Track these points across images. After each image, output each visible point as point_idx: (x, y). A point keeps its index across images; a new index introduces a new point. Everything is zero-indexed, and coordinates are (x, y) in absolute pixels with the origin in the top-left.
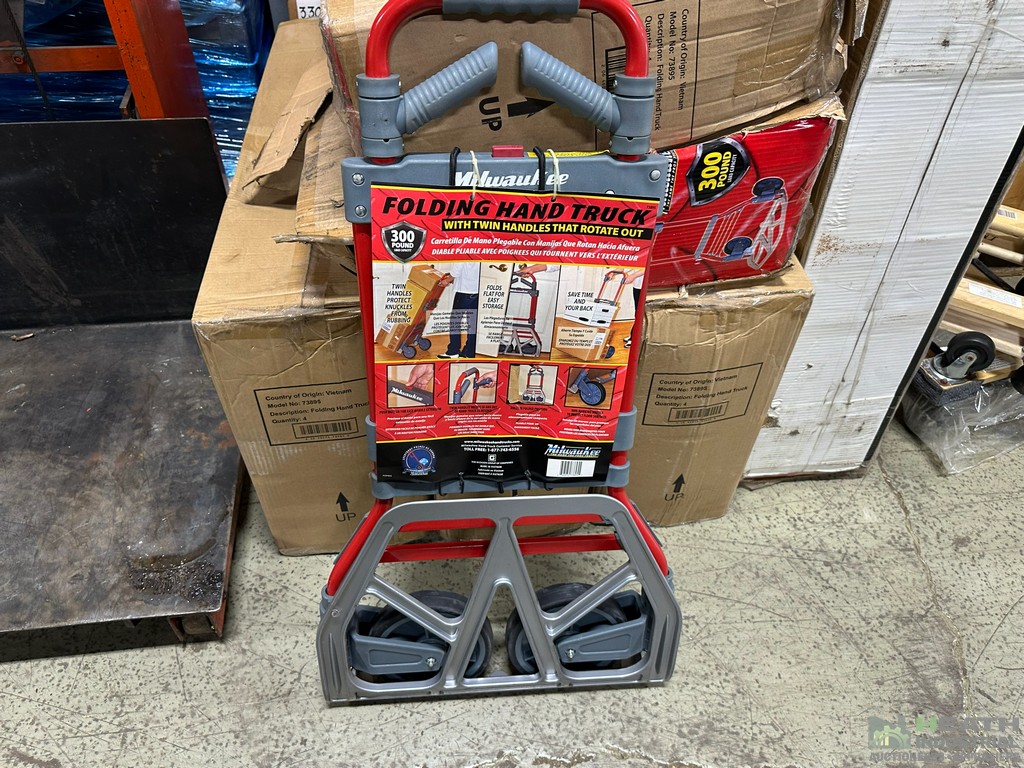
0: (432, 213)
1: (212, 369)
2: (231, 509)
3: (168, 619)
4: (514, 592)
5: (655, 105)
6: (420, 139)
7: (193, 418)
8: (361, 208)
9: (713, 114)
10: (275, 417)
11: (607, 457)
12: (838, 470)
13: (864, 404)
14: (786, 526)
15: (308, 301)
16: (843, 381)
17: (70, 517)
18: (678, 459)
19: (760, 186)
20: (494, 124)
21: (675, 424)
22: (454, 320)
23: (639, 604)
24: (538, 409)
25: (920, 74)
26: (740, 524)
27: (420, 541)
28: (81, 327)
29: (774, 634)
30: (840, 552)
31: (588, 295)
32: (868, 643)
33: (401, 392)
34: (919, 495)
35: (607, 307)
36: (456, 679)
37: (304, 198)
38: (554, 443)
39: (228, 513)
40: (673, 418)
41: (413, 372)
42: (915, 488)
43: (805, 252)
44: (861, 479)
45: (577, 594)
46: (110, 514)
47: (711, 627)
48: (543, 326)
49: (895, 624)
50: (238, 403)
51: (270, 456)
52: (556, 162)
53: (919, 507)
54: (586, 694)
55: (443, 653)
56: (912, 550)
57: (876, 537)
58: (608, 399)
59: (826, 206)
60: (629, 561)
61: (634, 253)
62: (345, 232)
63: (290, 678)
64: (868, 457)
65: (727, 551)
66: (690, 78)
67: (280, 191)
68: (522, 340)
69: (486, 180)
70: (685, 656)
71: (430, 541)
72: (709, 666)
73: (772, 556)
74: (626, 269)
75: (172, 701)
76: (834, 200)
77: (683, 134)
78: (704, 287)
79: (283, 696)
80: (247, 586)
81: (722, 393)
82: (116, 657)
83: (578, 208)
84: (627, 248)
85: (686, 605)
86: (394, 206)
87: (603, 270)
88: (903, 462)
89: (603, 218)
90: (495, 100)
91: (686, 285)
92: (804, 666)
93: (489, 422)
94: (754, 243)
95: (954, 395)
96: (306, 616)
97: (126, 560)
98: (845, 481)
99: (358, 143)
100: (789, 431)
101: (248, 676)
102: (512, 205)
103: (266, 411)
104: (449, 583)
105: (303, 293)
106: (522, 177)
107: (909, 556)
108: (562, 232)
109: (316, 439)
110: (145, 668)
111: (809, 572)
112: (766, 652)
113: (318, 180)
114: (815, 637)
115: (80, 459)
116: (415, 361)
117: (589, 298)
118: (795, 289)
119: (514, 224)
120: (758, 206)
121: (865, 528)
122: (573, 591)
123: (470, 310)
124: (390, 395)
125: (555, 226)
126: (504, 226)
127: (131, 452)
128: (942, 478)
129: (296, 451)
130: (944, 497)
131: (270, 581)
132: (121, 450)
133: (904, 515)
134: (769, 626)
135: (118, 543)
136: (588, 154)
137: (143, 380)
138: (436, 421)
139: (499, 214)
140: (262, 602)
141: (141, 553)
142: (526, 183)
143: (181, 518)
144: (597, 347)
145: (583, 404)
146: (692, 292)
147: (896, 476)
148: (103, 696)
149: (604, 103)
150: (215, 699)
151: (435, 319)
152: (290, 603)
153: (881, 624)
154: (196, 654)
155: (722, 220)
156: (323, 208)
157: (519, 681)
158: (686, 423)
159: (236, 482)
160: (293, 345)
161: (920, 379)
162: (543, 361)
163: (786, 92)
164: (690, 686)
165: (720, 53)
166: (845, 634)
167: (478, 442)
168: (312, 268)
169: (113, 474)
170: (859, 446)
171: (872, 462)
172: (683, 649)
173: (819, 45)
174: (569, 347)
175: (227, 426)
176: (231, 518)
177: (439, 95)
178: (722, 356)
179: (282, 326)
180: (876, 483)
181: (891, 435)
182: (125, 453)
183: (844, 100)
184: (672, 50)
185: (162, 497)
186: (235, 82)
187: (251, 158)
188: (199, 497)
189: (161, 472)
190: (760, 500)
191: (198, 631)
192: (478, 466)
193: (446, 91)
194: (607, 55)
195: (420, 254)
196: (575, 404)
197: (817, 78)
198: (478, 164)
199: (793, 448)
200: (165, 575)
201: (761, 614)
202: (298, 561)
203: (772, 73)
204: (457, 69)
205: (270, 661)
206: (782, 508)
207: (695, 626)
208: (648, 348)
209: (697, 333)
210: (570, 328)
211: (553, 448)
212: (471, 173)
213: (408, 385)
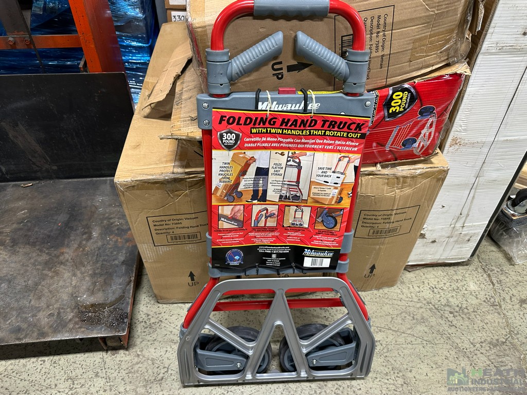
0: (245, 124)
1: (124, 206)
2: (133, 279)
3: (98, 338)
4: (285, 331)
5: (367, 66)
6: (239, 84)
7: (114, 229)
8: (207, 121)
9: (398, 72)
10: (157, 231)
11: (337, 256)
12: (456, 261)
13: (472, 227)
14: (429, 292)
15: (176, 170)
16: (461, 214)
17: (48, 282)
18: (373, 256)
19: (423, 110)
20: (280, 77)
21: (372, 237)
22: (255, 182)
23: (352, 335)
24: (299, 230)
25: (509, 50)
26: (404, 290)
28: (57, 181)
29: (424, 351)
30: (458, 306)
31: (329, 169)
32: (475, 357)
33: (226, 220)
34: (500, 276)
35: (339, 175)
36: (252, 374)
37: (176, 115)
38: (308, 248)
39: (131, 281)
40: (371, 234)
41: (232, 209)
42: (497, 271)
43: (443, 146)
44: (468, 266)
45: (319, 330)
46: (69, 280)
47: (389, 347)
48: (304, 185)
49: (489, 347)
50: (138, 224)
51: (154, 251)
52: (314, 97)
53: (500, 282)
54: (322, 383)
55: (245, 360)
56: (497, 305)
57: (477, 298)
58: (338, 225)
59: (456, 121)
60: (348, 313)
61: (355, 146)
62: (197, 134)
63: (163, 371)
64: (473, 255)
65: (397, 305)
66: (387, 52)
67: (162, 111)
68: (292, 193)
69: (275, 106)
70: (376, 363)
72: (389, 368)
73: (421, 308)
74: (350, 155)
75: (100, 382)
76: (460, 118)
77: (382, 82)
78: (390, 164)
79: (159, 380)
80: (141, 320)
81: (398, 221)
82: (71, 357)
83: (325, 121)
84: (351, 144)
85: (376, 334)
86: (224, 120)
87: (337, 156)
88: (490, 257)
89: (339, 127)
90: (281, 63)
91: (380, 163)
92: (440, 369)
93: (273, 237)
94: (417, 141)
95: (519, 222)
96: (172, 337)
97: (77, 306)
98: (460, 267)
99: (205, 85)
100: (431, 241)
101: (140, 369)
102: (289, 120)
103: (153, 228)
104: (248, 320)
105: (174, 166)
106: (294, 105)
107: (496, 309)
108: (315, 135)
109: (179, 243)
110: (86, 363)
111: (441, 317)
112: (419, 361)
113: (183, 106)
114: (446, 353)
115: (55, 251)
116: (234, 204)
117: (329, 170)
118: (438, 166)
119: (290, 130)
120: (421, 121)
121: (471, 293)
122: (316, 328)
123: (264, 177)
124: (220, 222)
125: (312, 131)
126: (284, 131)
127: (81, 247)
128: (512, 266)
129: (168, 249)
130: (513, 277)
131: (153, 317)
132: (76, 246)
133: (492, 286)
134: (421, 347)
135: (73, 296)
136: (329, 92)
137: (88, 209)
138: (244, 236)
139: (281, 125)
140: (148, 329)
141: (85, 302)
142: (297, 108)
143: (107, 283)
144: (333, 197)
145: (324, 228)
146: (383, 167)
147: (487, 265)
148: (63, 379)
149: (341, 65)
150: (122, 381)
151: (245, 181)
152: (163, 329)
153: (482, 346)
154: (113, 357)
155: (401, 129)
156: (186, 121)
157: (286, 375)
158: (378, 237)
159: (136, 264)
160: (168, 193)
161: (501, 214)
162: (303, 204)
163: (438, 60)
164: (378, 379)
165: (404, 38)
166: (461, 352)
167: (267, 247)
168: (178, 152)
169: (71, 259)
170: (468, 249)
171: (474, 257)
172: (374, 358)
173: (457, 34)
174: (319, 197)
175: (132, 234)
176: (133, 283)
177: (251, 60)
178: (399, 202)
179: (162, 183)
180: (476, 269)
181: (484, 243)
182: (78, 248)
183: (469, 64)
184: (377, 36)
185: (97, 271)
186: (139, 53)
187: (147, 93)
188: (116, 272)
189: (96, 258)
190: (414, 277)
191: (114, 344)
192: (266, 260)
193: (254, 58)
194: (342, 39)
195: (238, 146)
196: (320, 228)
197: (455, 52)
198: (271, 98)
199: (433, 250)
200: (97, 314)
201: (416, 340)
202: (168, 306)
203: (431, 49)
204: (261, 46)
205: (152, 360)
206: (426, 282)
207: (380, 345)
208: (358, 197)
209: (385, 189)
210: (319, 187)
211: (307, 251)
212: (267, 103)
213: (229, 216)
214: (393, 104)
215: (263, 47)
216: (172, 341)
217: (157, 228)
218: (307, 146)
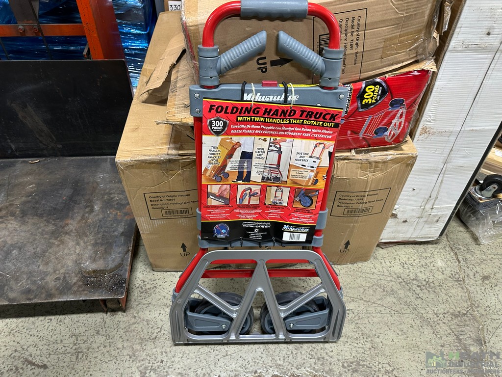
0: (232, 113)
1: (124, 183)
2: (131, 248)
3: (99, 300)
4: (265, 297)
5: (342, 63)
6: (227, 76)
7: (114, 204)
8: (198, 109)
9: (371, 67)
10: (153, 206)
11: (313, 232)
12: (426, 240)
13: (440, 209)
14: (399, 267)
15: (171, 152)
16: (430, 197)
17: (55, 249)
18: (347, 233)
19: (393, 102)
20: (264, 70)
21: (346, 216)
22: (241, 164)
23: (326, 303)
24: (279, 208)
25: (474, 48)
26: (377, 265)
27: (220, 267)
28: (61, 158)
29: (391, 320)
31: (306, 154)
32: (437, 326)
33: (214, 198)
34: (466, 254)
35: (315, 160)
36: (236, 335)
37: (171, 102)
38: (287, 224)
39: (129, 250)
40: (345, 213)
41: (220, 188)
42: (464, 250)
43: (414, 134)
44: (437, 245)
45: (295, 297)
46: (73, 249)
47: (360, 315)
48: (283, 168)
49: (451, 317)
50: (136, 199)
51: (150, 224)
52: (293, 89)
53: (465, 260)
54: (298, 345)
55: (230, 322)
56: (461, 281)
57: (443, 274)
58: (314, 205)
59: (425, 112)
60: (321, 283)
61: (330, 134)
62: (190, 120)
63: (156, 331)
64: (441, 234)
65: (369, 278)
66: (360, 49)
67: (159, 97)
68: (273, 175)
69: (258, 98)
70: (347, 329)
72: (359, 334)
73: (391, 281)
74: (325, 142)
75: (100, 339)
76: (429, 109)
77: (356, 77)
78: (363, 150)
79: (153, 339)
80: (137, 285)
81: (370, 202)
82: (74, 317)
83: (303, 112)
84: (326, 132)
85: (348, 303)
86: (214, 109)
87: (314, 142)
88: (458, 237)
89: (315, 117)
90: (264, 58)
91: (355, 149)
92: (405, 336)
93: (256, 213)
94: (389, 130)
95: (486, 205)
96: (165, 300)
97: (80, 271)
98: (429, 245)
99: (198, 76)
100: (402, 220)
101: (136, 329)
102: (271, 110)
103: (149, 203)
104: (233, 288)
105: (169, 148)
106: (276, 97)
107: (460, 284)
108: (294, 123)
109: (172, 217)
110: (88, 323)
111: (409, 290)
112: (387, 328)
113: (177, 93)
114: (411, 322)
115: (60, 222)
118: (408, 152)
119: (271, 119)
120: (391, 112)
121: (438, 269)
122: (294, 295)
123: (248, 160)
124: (209, 199)
125: (291, 120)
126: (267, 120)
127: (84, 219)
128: (478, 246)
129: (163, 223)
130: (478, 256)
131: (148, 283)
132: (79, 218)
133: (458, 263)
134: (389, 316)
135: (77, 263)
136: (309, 86)
137: (90, 184)
138: (230, 212)
139: (264, 114)
140: (144, 293)
141: (88, 268)
142: (278, 99)
143: (107, 252)
144: (309, 179)
145: (301, 206)
147: (454, 244)
148: (68, 335)
149: (318, 62)
150: (120, 339)
151: (231, 163)
152: (157, 294)
153: (444, 317)
154: (112, 317)
155: (373, 119)
156: (180, 107)
157: (266, 337)
158: (352, 216)
159: (133, 236)
160: (163, 172)
161: (469, 197)
162: (283, 185)
163: (407, 57)
164: (348, 344)
165: (376, 38)
166: (426, 322)
167: (250, 222)
168: (173, 135)
169: (75, 230)
170: (437, 228)
171: (442, 236)
172: (346, 325)
173: (425, 34)
174: (296, 179)
175: (130, 209)
176: (131, 253)
177: (238, 57)
178: (371, 184)
179: (158, 163)
180: (445, 247)
181: (452, 223)
182: (81, 220)
183: (436, 61)
184: (352, 36)
185: (98, 241)
186: (138, 41)
187: (145, 80)
188: (115, 242)
189: (98, 229)
190: (386, 253)
191: (113, 306)
192: (250, 234)
193: (241, 55)
194: (320, 37)
195: (226, 132)
196: (298, 206)
197: (424, 50)
198: (255, 90)
199: (404, 229)
200: (98, 279)
201: (385, 309)
203: (401, 48)
204: (247, 44)
205: (147, 322)
206: (397, 258)
207: (352, 314)
208: (334, 179)
209: (359, 173)
210: (297, 170)
211: (286, 227)
212: (252, 94)
213: (217, 194)
214: (365, 96)
215: (248, 44)
217: (153, 203)
218: (287, 133)
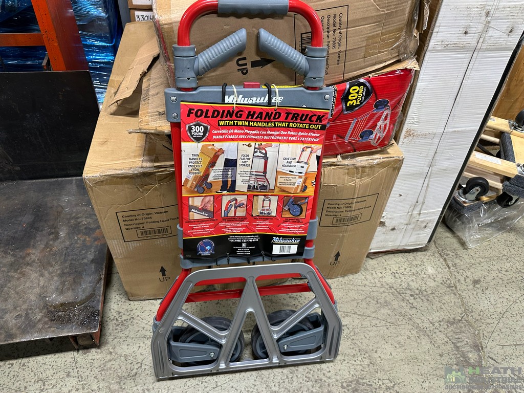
0: (213, 117)
1: (93, 202)
2: (103, 276)
3: (69, 337)
4: (256, 318)
5: (326, 62)
6: (206, 79)
7: (81, 229)
8: (175, 114)
9: (354, 67)
10: (127, 227)
11: (303, 243)
12: (415, 248)
13: (427, 214)
14: (390, 277)
15: (145, 164)
16: (417, 202)
17: (15, 283)
18: (337, 244)
19: (377, 104)
20: (244, 72)
21: (335, 225)
22: (224, 173)
23: (320, 319)
24: (268, 219)
25: (453, 48)
26: (368, 277)
27: (204, 291)
28: (20, 181)
29: (387, 332)
30: (418, 289)
31: (294, 159)
32: (434, 335)
33: (196, 211)
34: (455, 259)
35: (303, 165)
36: (225, 363)
37: (143, 110)
38: (276, 236)
39: (101, 279)
40: (334, 222)
41: (202, 201)
42: (452, 256)
43: (398, 138)
44: (426, 252)
45: (288, 316)
46: (37, 281)
47: (356, 330)
48: (270, 175)
49: (447, 325)
50: (107, 219)
51: (124, 247)
52: (277, 90)
53: (455, 265)
55: (219, 349)
56: (453, 287)
57: (435, 281)
58: (304, 213)
59: (409, 114)
60: (315, 297)
61: (317, 137)
62: (166, 128)
63: (136, 367)
64: (429, 241)
65: (361, 290)
66: (343, 48)
67: (128, 108)
68: (260, 183)
69: (241, 100)
70: (344, 346)
71: (209, 290)
72: (356, 350)
73: (384, 292)
74: (313, 146)
75: (72, 382)
76: (412, 111)
77: (339, 77)
78: (349, 155)
79: (133, 376)
80: (112, 318)
81: (358, 209)
82: (40, 359)
83: (288, 114)
84: (313, 135)
85: (343, 319)
86: (192, 113)
87: (301, 146)
88: (446, 243)
89: (301, 119)
90: (245, 59)
91: (340, 154)
92: (403, 348)
93: (243, 226)
94: (374, 133)
95: (470, 209)
96: (144, 333)
97: (46, 306)
98: (418, 253)
99: (173, 80)
100: (390, 228)
101: (113, 366)
102: (254, 113)
103: (122, 224)
104: (220, 312)
105: (142, 160)
106: (259, 98)
107: (452, 290)
108: (280, 127)
109: (149, 238)
110: (57, 364)
111: (403, 300)
112: (384, 342)
113: (149, 101)
114: (408, 333)
115: (20, 252)
117: (294, 161)
118: (394, 156)
119: (255, 123)
120: (376, 114)
121: (429, 276)
122: (286, 314)
123: (232, 168)
124: (190, 213)
125: (276, 123)
126: (250, 124)
127: (48, 248)
128: (465, 250)
129: (141, 244)
130: (467, 260)
131: (124, 314)
132: (42, 246)
133: (448, 269)
134: (385, 328)
135: (42, 297)
136: (292, 87)
137: (54, 209)
138: (214, 226)
139: (248, 117)
140: (120, 326)
141: (54, 302)
142: (261, 101)
143: (76, 282)
144: (298, 186)
145: (291, 216)
146: (343, 158)
147: (443, 250)
148: (33, 381)
149: (301, 61)
150: (95, 380)
151: (214, 172)
152: (135, 326)
153: (440, 325)
154: (84, 355)
155: (358, 121)
156: (153, 115)
157: (259, 363)
158: (341, 225)
159: (105, 262)
160: (137, 188)
161: (454, 201)
162: (271, 194)
163: (390, 56)
164: (346, 361)
165: (358, 36)
166: (422, 331)
167: (237, 237)
168: (147, 147)
169: (38, 260)
170: (425, 235)
171: (431, 243)
172: (342, 342)
173: (406, 32)
174: (284, 186)
175: (101, 232)
176: (103, 281)
177: (217, 55)
178: (359, 190)
179: (131, 178)
180: (434, 254)
181: (439, 229)
182: (45, 248)
183: (418, 60)
184: (334, 34)
185: (65, 271)
186: (103, 53)
187: (113, 91)
188: (85, 270)
189: (65, 258)
190: (376, 264)
191: (86, 343)
192: (237, 249)
193: (220, 54)
194: (301, 36)
195: (207, 138)
196: (287, 216)
197: (405, 49)
198: (237, 91)
199: (393, 237)
200: (67, 313)
201: (380, 322)
202: (139, 303)
203: (383, 47)
204: (226, 42)
205: (125, 357)
206: (388, 268)
207: (347, 329)
208: (322, 187)
209: (346, 179)
210: (284, 176)
211: (276, 239)
212: (233, 96)
213: (200, 207)
214: (350, 98)
215: (228, 43)
216: (145, 337)
217: (126, 223)
